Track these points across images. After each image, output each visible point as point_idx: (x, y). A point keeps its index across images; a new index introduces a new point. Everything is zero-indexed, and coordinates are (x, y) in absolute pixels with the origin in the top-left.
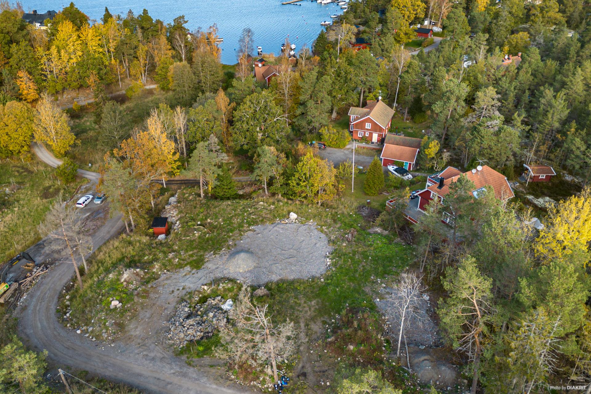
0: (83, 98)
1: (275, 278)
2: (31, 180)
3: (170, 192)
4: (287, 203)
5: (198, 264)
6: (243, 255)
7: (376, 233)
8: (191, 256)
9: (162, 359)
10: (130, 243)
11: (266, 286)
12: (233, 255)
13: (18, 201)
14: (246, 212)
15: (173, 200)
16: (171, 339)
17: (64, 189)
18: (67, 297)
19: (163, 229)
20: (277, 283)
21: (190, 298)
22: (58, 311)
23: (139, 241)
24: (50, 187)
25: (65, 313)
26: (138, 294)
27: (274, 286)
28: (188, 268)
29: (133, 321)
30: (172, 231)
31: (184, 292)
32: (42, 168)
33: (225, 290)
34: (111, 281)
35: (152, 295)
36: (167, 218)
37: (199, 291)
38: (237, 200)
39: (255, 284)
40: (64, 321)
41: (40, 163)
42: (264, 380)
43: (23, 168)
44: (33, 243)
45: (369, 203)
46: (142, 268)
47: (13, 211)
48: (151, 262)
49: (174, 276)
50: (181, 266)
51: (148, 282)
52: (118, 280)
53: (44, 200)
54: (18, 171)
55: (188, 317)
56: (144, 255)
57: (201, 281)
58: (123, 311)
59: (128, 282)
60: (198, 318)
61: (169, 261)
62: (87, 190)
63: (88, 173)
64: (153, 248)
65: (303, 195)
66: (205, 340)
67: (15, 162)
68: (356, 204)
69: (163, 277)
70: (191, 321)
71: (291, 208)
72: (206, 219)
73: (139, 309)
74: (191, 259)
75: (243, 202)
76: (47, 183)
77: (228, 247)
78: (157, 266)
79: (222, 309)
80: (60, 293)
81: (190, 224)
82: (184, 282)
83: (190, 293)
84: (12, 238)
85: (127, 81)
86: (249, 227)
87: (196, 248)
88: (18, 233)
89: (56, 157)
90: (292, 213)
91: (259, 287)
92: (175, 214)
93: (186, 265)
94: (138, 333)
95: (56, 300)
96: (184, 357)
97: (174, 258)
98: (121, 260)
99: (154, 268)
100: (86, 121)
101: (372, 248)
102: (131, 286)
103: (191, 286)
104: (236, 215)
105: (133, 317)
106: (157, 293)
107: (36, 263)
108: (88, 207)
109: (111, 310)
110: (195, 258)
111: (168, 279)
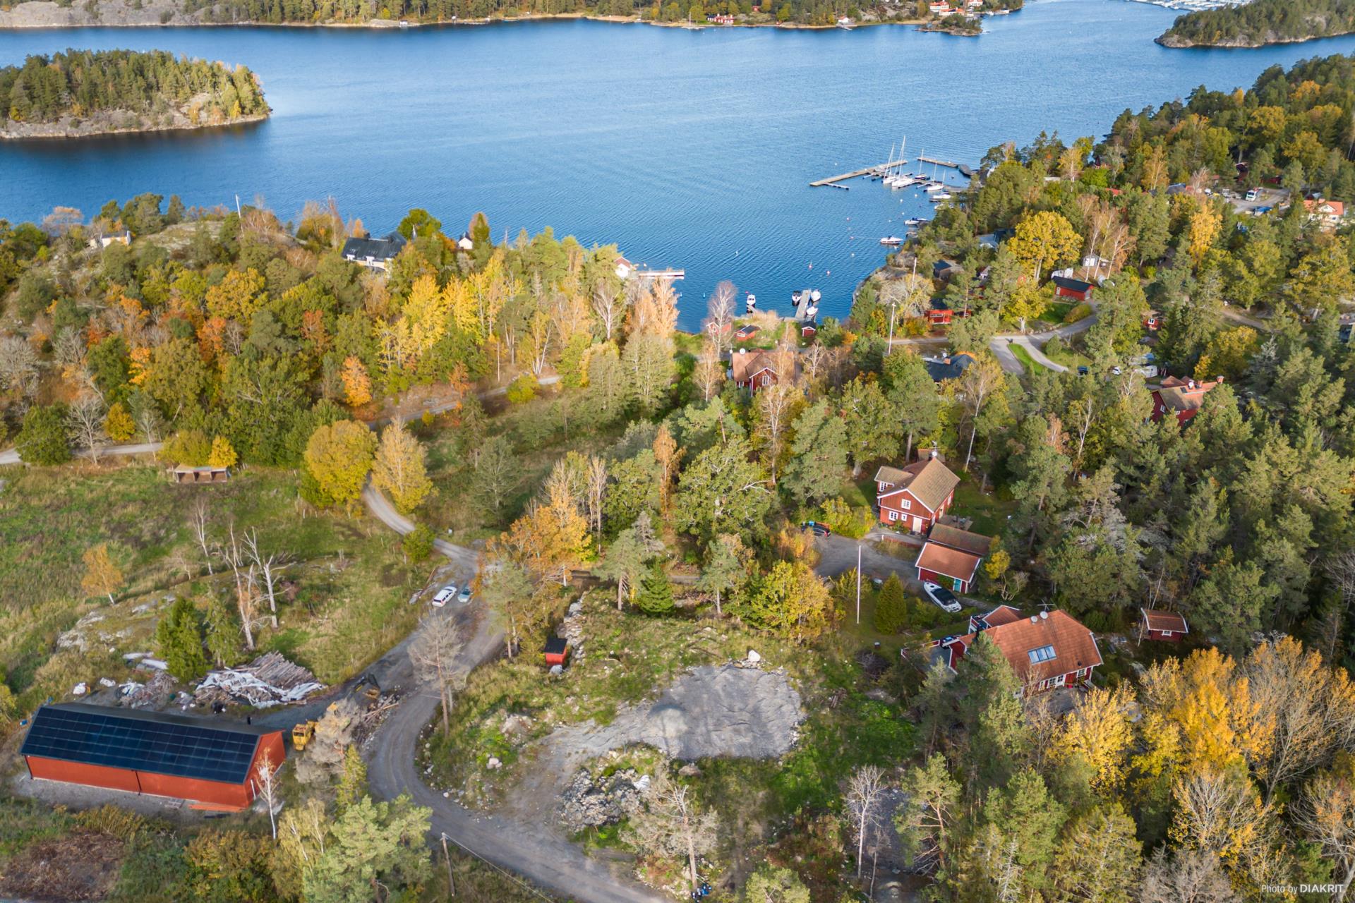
0: (437, 401)
1: (714, 752)
2: (363, 551)
3: (572, 594)
4: (747, 633)
5: (607, 716)
6: (670, 712)
7: (877, 699)
8: (597, 704)
9: (553, 843)
10: (513, 675)
11: (699, 763)
12: (657, 710)
13: (347, 586)
14: (683, 641)
15: (575, 607)
16: (565, 819)
17: (413, 571)
18: (428, 745)
19: (559, 657)
20: (715, 761)
21: (592, 767)
22: (416, 764)
23: (526, 674)
24: (391, 566)
25: (426, 768)
26: (524, 752)
27: (709, 764)
28: (592, 722)
29: (517, 789)
30: (572, 662)
31: (585, 756)
32: (378, 532)
33: (641, 761)
34: (489, 730)
35: (541, 756)
36: (565, 640)
37: (605, 759)
38: (672, 620)
39: (684, 757)
40: (427, 779)
41: (375, 520)
42: (680, 885)
43: (350, 528)
44: (375, 658)
45: (877, 647)
46: (531, 716)
47: (343, 603)
48: (541, 708)
49: (572, 733)
50: (582, 719)
51: (536, 737)
52: (498, 729)
53: (386, 589)
54: (343, 533)
55: (589, 792)
56: (533, 696)
57: (609, 744)
58: (505, 774)
59: (511, 734)
60: (602, 796)
61: (567, 708)
62: (448, 576)
63: (448, 545)
64: (546, 686)
65: (774, 623)
66: (608, 826)
67: (334, 516)
68: (857, 647)
69: (557, 732)
70: (592, 799)
71: (752, 643)
72: (623, 648)
73: (524, 773)
74: (597, 709)
75: (682, 624)
76: (387, 559)
77: (651, 697)
78: (549, 714)
79: (634, 788)
80: (418, 738)
81: (598, 653)
82: (586, 741)
83: (593, 759)
84: (345, 648)
85: (511, 369)
86: (684, 667)
87: (605, 693)
88: (352, 641)
89: (399, 512)
90: (752, 653)
91: (689, 761)
92: (578, 633)
93: (589, 717)
94: (522, 806)
95: (412, 748)
96: (580, 845)
97: (573, 705)
98: (503, 699)
99: (545, 717)
100: (442, 445)
101: (864, 723)
102: (515, 741)
103: (595, 749)
104: (667, 646)
105: (517, 783)
106: (548, 753)
107: (383, 689)
108: (450, 607)
109: (488, 771)
110: (602, 708)
111: (563, 735)
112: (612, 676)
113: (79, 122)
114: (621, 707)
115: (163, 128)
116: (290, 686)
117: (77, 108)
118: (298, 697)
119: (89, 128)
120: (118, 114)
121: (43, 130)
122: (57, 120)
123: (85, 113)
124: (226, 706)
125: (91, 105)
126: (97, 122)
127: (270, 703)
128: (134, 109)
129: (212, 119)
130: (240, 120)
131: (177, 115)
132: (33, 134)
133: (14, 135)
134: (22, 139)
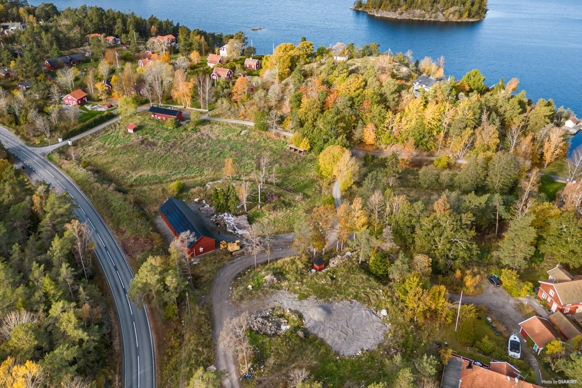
1: (321, 335)
2: (314, 197)
4: (393, 302)
5: (304, 297)
8: (306, 291)
13: (294, 207)
14: (364, 289)
15: (349, 254)
16: (247, 320)
18: (249, 270)
19: (320, 267)
20: (317, 339)
21: (277, 310)
22: (239, 274)
23: (297, 265)
25: (240, 277)
26: (263, 290)
28: (297, 296)
31: (280, 305)
33: (293, 320)
34: (261, 276)
35: (268, 295)
36: (330, 263)
37: (283, 310)
41: (330, 189)
42: (245, 367)
45: (445, 345)
46: (279, 280)
48: (285, 279)
50: (295, 292)
51: (273, 288)
52: (264, 277)
54: (316, 189)
55: (263, 317)
57: (291, 307)
58: (249, 293)
59: (265, 281)
61: (294, 285)
64: (297, 273)
66: (255, 332)
67: (321, 182)
68: (438, 339)
69: (283, 291)
70: (261, 320)
71: (390, 307)
72: (339, 277)
73: (256, 297)
74: (304, 292)
75: (374, 283)
78: (286, 283)
82: (287, 301)
83: (280, 308)
86: (353, 299)
87: (313, 289)
90: (384, 310)
93: (298, 293)
94: (243, 307)
97: (298, 285)
98: (278, 268)
99: (284, 283)
102: (265, 284)
103: (286, 305)
104: (356, 287)
105: (251, 299)
106: (271, 296)
109: (246, 288)
110: (306, 293)
111: (283, 293)
112: (323, 285)
113: (403, 13)
114: (312, 297)
115: (432, 19)
116: (241, 229)
117: (404, 7)
118: (240, 234)
119: (405, 16)
120: (418, 12)
121: (389, 15)
122: (395, 11)
123: (406, 10)
124: (220, 225)
125: (410, 7)
126: (409, 14)
127: (231, 231)
128: (425, 10)
129: (454, 18)
130: (467, 20)
131: (441, 14)
132: (386, 16)
133: (379, 15)
134: (381, 17)
